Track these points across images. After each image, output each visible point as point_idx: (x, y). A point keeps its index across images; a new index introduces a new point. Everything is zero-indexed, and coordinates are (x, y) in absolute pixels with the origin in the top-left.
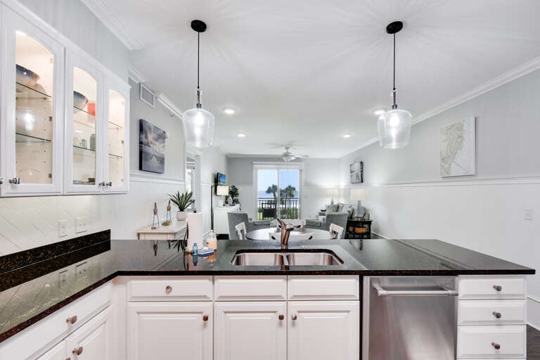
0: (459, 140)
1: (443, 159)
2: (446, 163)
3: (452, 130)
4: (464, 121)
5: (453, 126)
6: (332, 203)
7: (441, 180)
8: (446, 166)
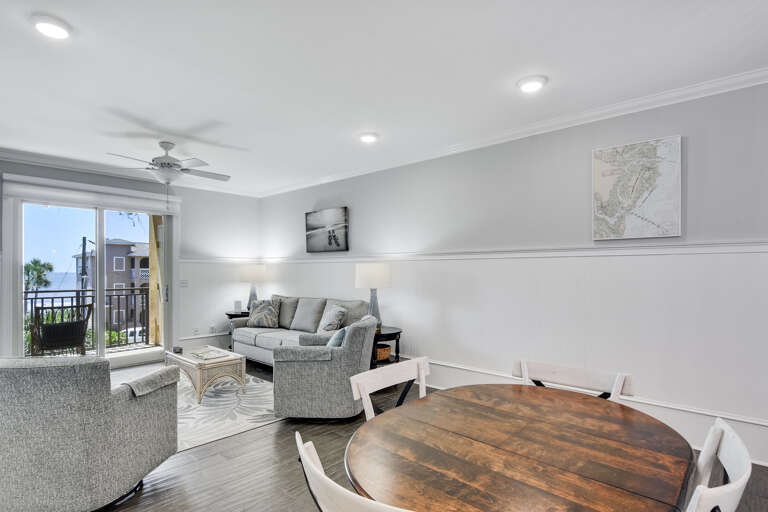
0: (647, 174)
1: (602, 207)
2: (612, 216)
3: (626, 156)
4: (657, 141)
5: (633, 147)
6: (253, 296)
7: (592, 245)
8: (612, 221)
